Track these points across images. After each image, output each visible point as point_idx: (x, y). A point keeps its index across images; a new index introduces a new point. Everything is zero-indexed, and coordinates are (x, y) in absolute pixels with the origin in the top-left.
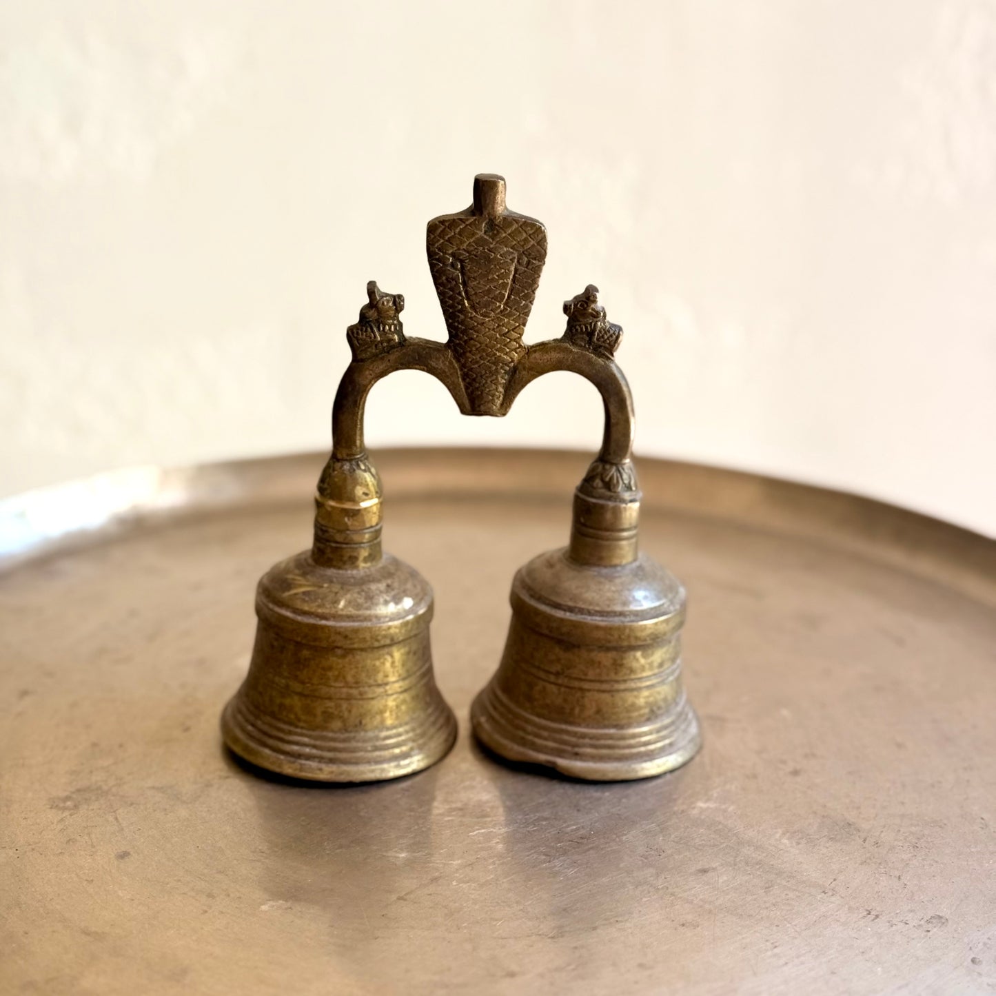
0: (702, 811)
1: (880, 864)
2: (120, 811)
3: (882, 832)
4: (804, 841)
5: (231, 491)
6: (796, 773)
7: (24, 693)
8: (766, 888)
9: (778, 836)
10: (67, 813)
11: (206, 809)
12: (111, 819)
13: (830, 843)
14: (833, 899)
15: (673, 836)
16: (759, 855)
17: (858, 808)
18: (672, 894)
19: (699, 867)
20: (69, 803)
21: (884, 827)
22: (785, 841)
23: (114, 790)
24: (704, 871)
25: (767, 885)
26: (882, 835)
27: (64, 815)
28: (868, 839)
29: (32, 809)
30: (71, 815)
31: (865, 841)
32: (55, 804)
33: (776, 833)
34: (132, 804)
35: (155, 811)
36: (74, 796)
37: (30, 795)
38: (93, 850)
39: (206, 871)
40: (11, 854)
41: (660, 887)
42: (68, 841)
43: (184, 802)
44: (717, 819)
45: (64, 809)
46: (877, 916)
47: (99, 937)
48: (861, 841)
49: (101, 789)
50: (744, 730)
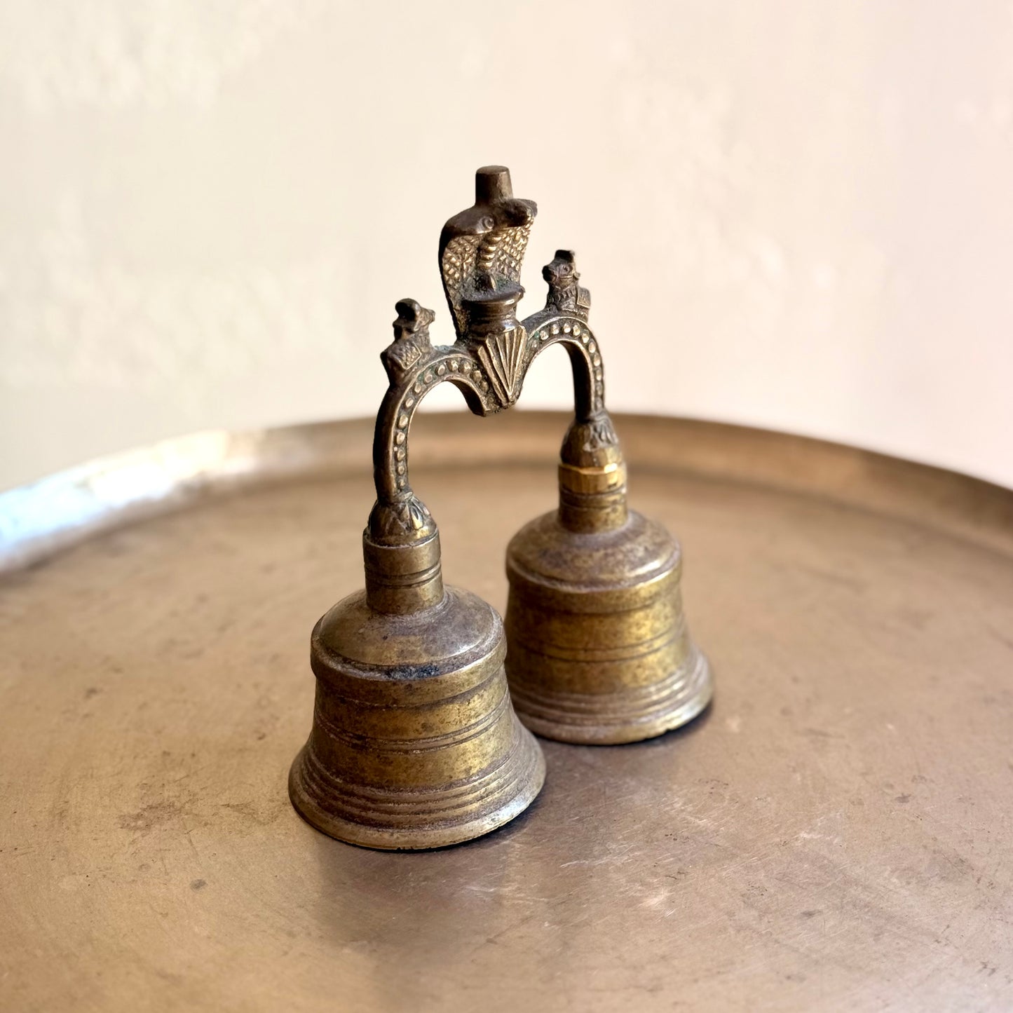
0: (806, 842)
1: (995, 908)
2: (195, 832)
3: (997, 870)
4: (914, 881)
5: (302, 458)
6: (903, 799)
7: (92, 692)
8: (876, 935)
9: (886, 874)
10: (138, 834)
11: (284, 832)
12: (185, 841)
13: (942, 882)
14: (947, 949)
15: (775, 872)
16: (868, 896)
17: (972, 841)
18: (777, 941)
19: (804, 909)
20: (140, 823)
21: (999, 864)
22: (894, 880)
23: (187, 806)
24: (809, 914)
25: (876, 932)
26: (998, 874)
27: (135, 837)
28: (982, 878)
29: (102, 828)
30: (143, 836)
31: (979, 880)
32: (127, 823)
33: (886, 870)
34: (206, 824)
35: (230, 832)
36: (146, 814)
37: (100, 811)
38: (167, 877)
39: (285, 904)
40: (82, 881)
41: (763, 932)
42: (141, 867)
43: (260, 823)
44: (822, 853)
45: (136, 828)
46: (994, 970)
47: (175, 980)
48: (974, 881)
49: (173, 806)
50: (848, 747)
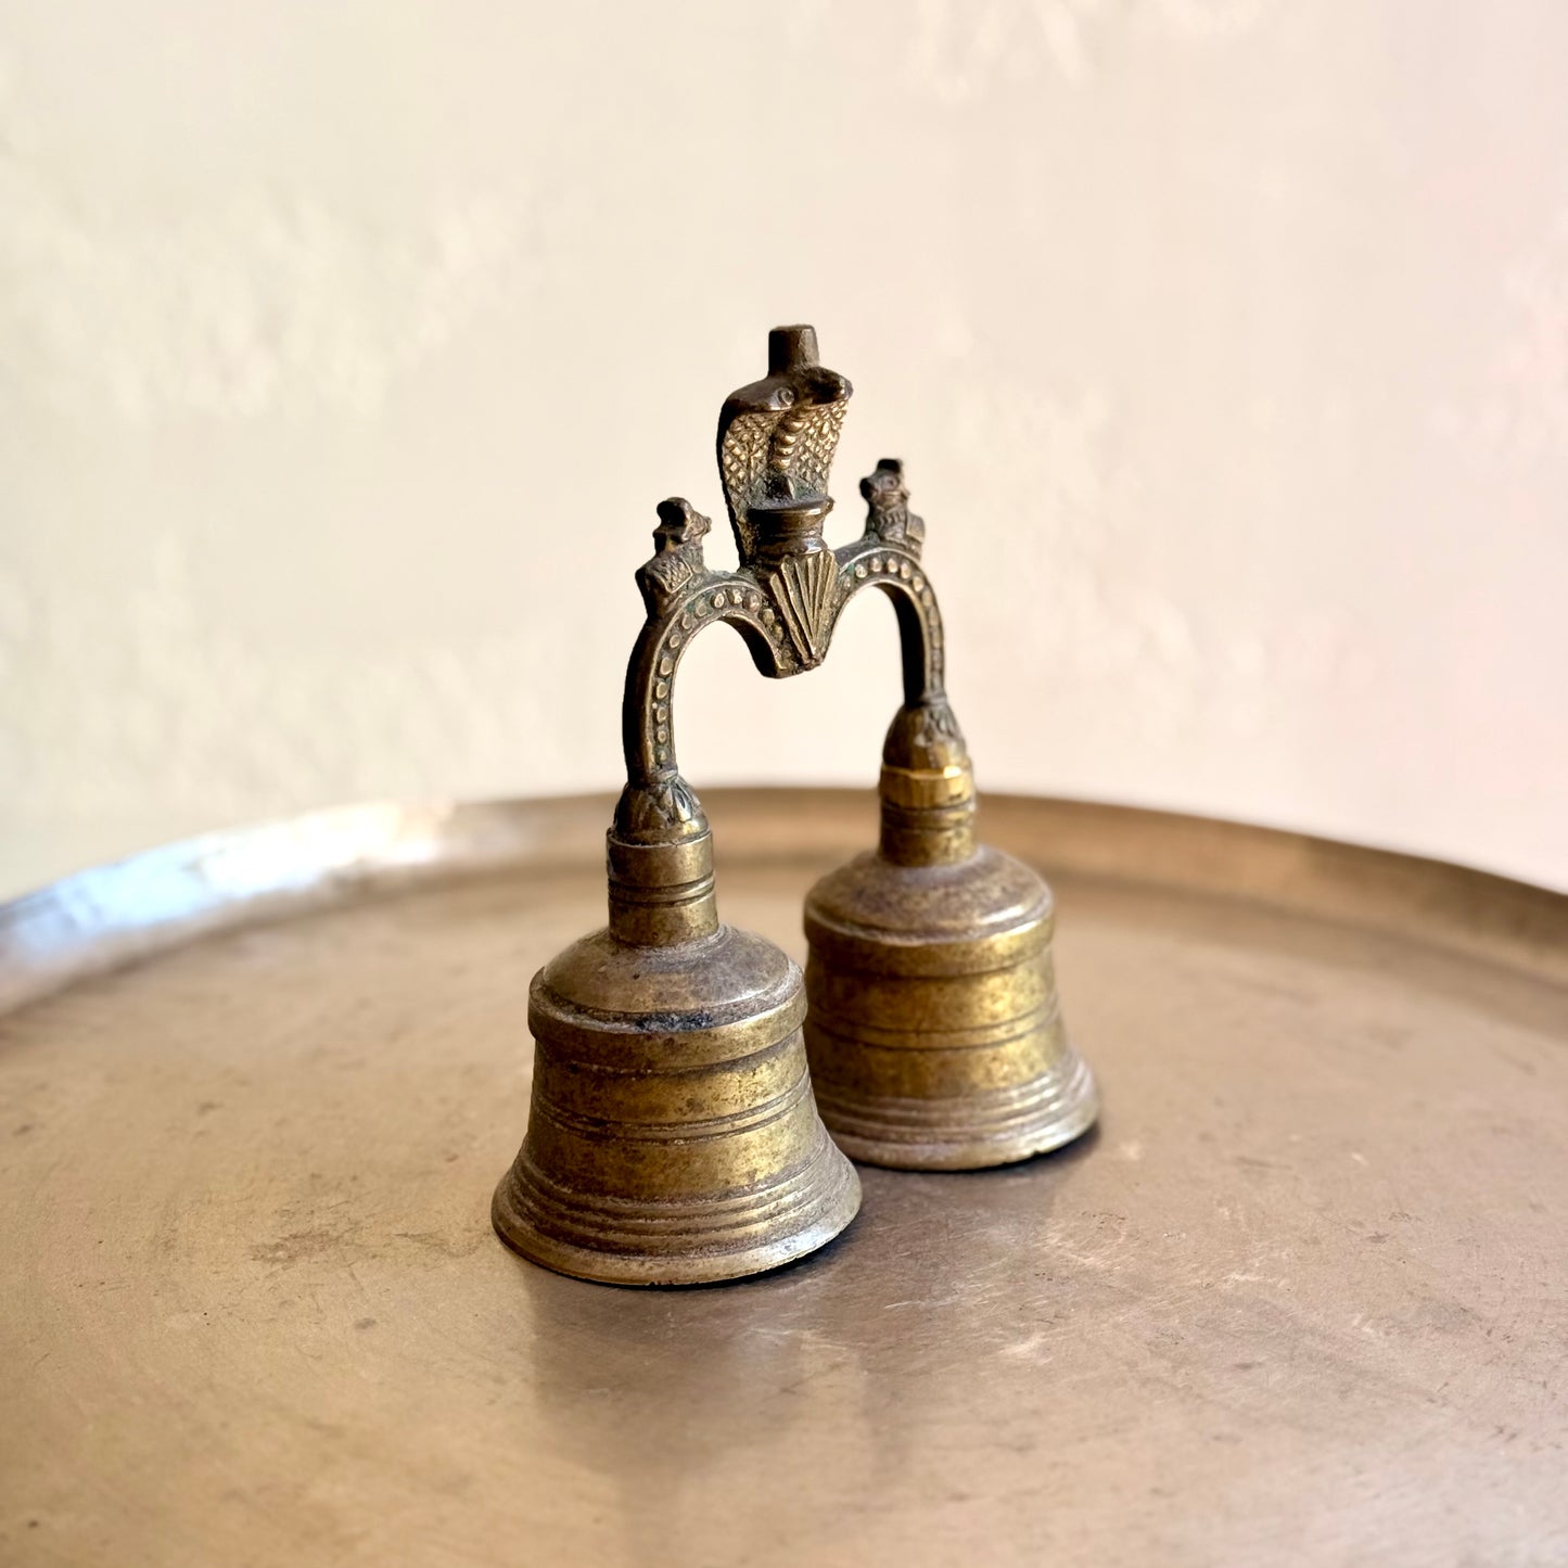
0: (1238, 1286)
1: (1514, 1365)
2: (359, 1264)
3: (1515, 1322)
4: (1395, 1331)
5: (506, 844)
6: (1378, 1239)
7: (207, 1107)
8: (1342, 1393)
9: (1355, 1322)
10: (278, 1266)
11: (487, 1265)
12: (344, 1275)
13: (1436, 1335)
14: (1444, 1410)
15: (1195, 1318)
16: (1330, 1347)
17: (1479, 1289)
18: (1199, 1396)
19: (1238, 1360)
20: (280, 1254)
21: (1519, 1315)
22: (1367, 1329)
23: (347, 1236)
24: (1246, 1367)
25: (1343, 1388)
26: (1516, 1327)
27: (274, 1269)
28: (1494, 1332)
29: (225, 1260)
30: (284, 1269)
31: (1489, 1333)
32: (261, 1254)
33: (1353, 1318)
34: (374, 1257)
35: (409, 1266)
36: (288, 1244)
37: (222, 1240)
38: (320, 1316)
39: (489, 1348)
40: (197, 1319)
41: (1180, 1386)
42: (283, 1303)
43: (451, 1255)
44: (1261, 1297)
45: (275, 1260)
46: (1513, 1436)
47: (335, 1432)
48: (1484, 1333)
49: (327, 1235)
50: (1296, 1179)
